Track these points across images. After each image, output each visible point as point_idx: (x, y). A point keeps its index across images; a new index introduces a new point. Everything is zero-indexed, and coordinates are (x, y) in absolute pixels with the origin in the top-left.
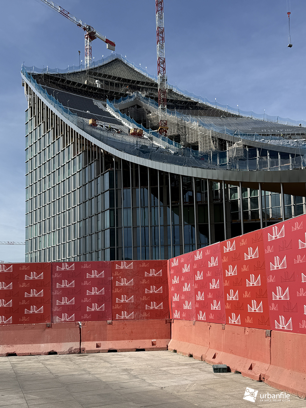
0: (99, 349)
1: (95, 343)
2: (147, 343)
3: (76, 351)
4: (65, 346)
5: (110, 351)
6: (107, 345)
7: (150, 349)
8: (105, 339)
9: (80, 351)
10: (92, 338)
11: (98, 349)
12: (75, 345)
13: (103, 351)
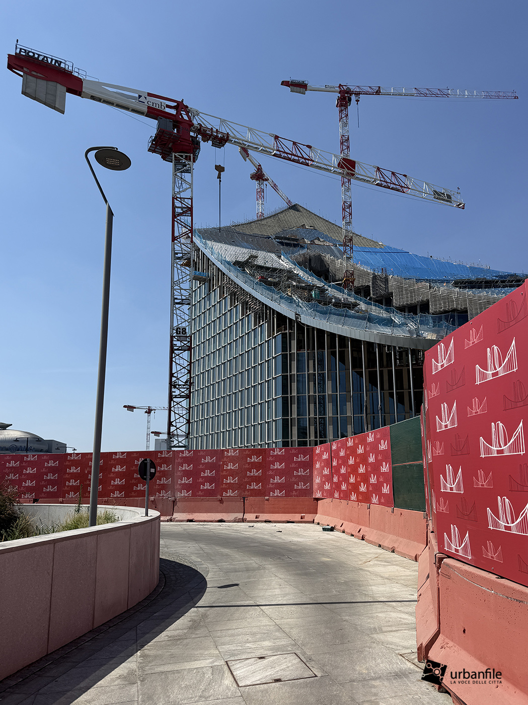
0: (258, 519)
1: (255, 515)
2: (297, 517)
3: (240, 520)
4: (232, 516)
5: (266, 522)
6: (264, 517)
7: (299, 521)
8: (263, 512)
9: (243, 520)
10: (253, 510)
11: (256, 519)
12: (240, 516)
13: (262, 522)
